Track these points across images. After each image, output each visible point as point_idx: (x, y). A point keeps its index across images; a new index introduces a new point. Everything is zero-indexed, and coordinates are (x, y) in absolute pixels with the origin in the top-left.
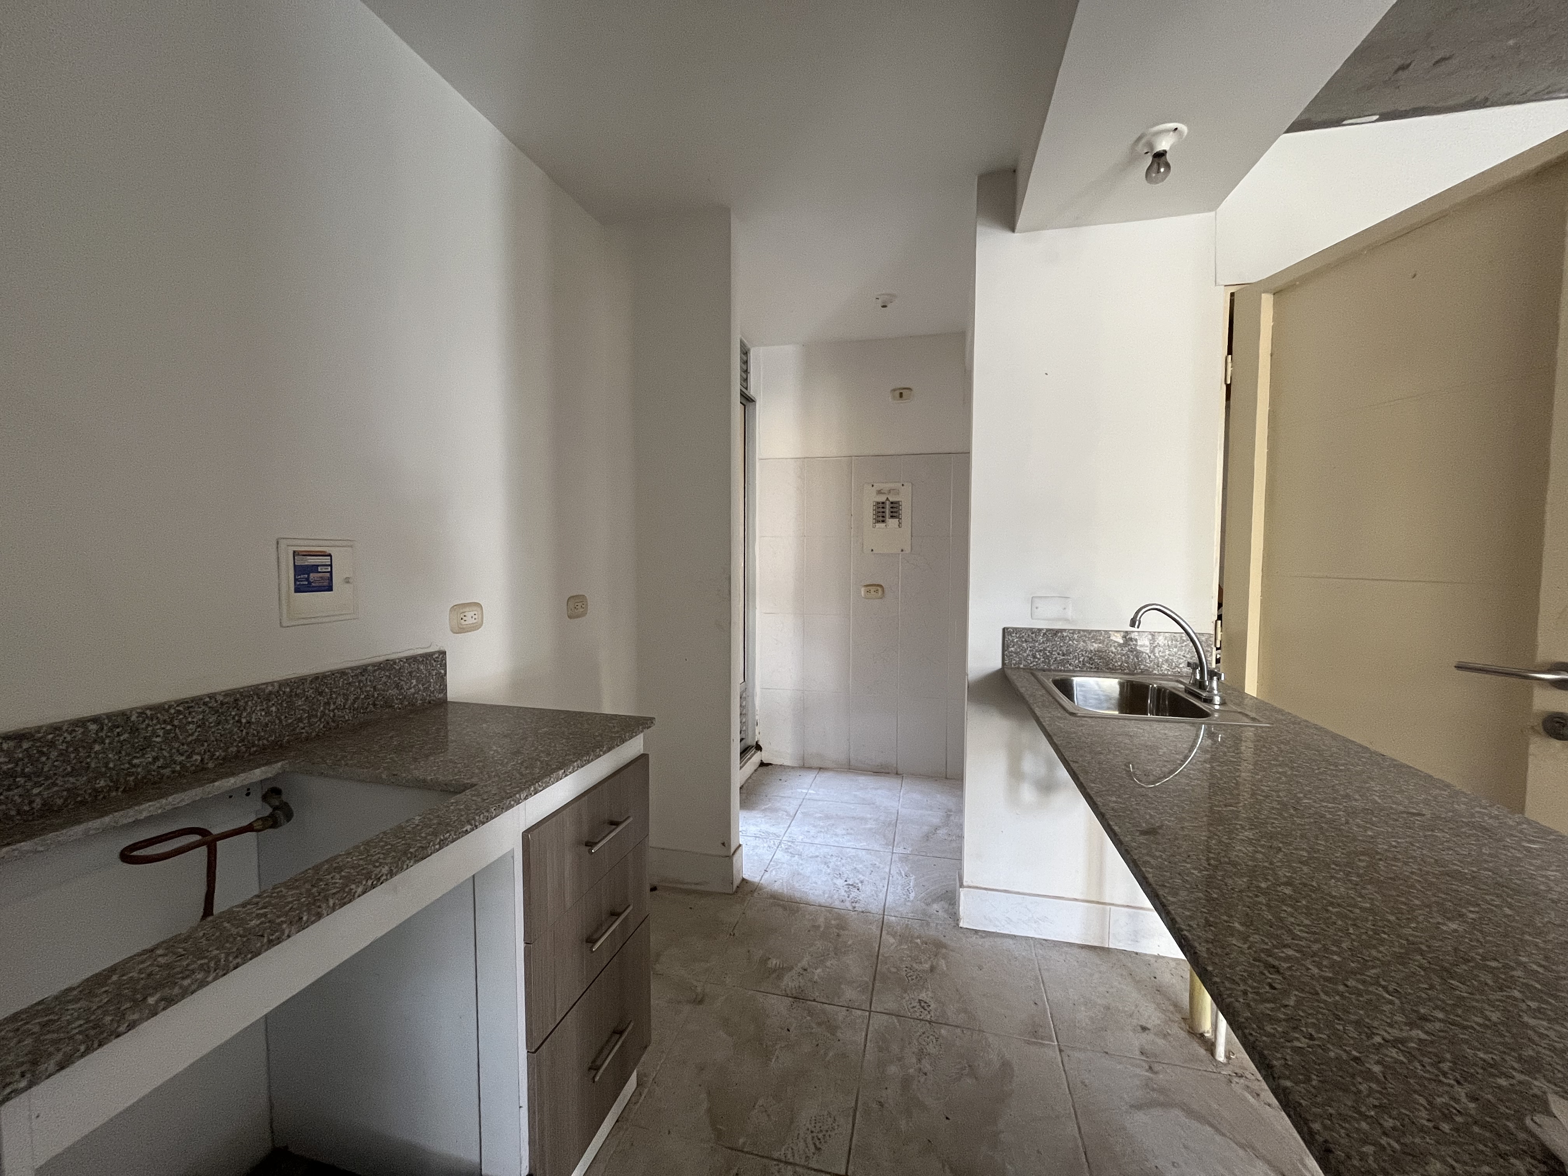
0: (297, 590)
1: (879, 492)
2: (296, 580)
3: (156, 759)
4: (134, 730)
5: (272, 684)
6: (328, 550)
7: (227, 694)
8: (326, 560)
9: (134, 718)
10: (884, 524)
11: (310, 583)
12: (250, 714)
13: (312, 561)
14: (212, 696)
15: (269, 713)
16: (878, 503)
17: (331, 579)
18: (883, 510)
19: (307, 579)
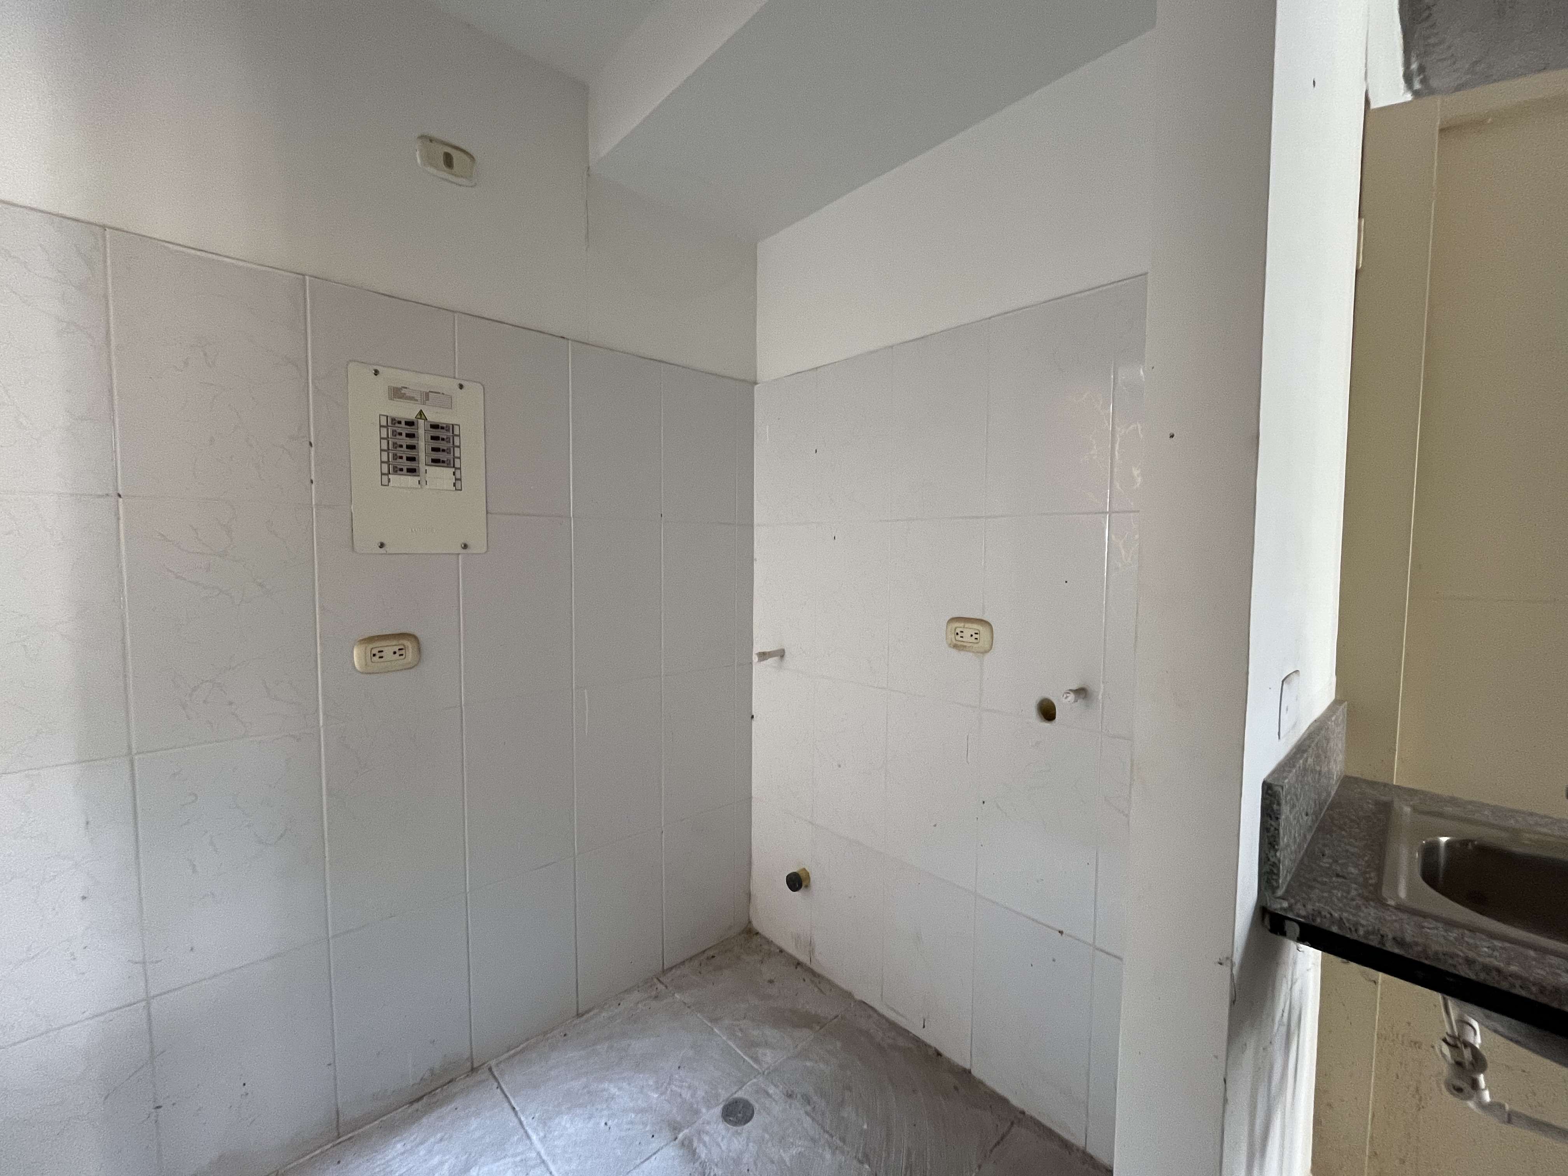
1: (397, 393)
10: (416, 479)
16: (396, 422)
18: (410, 442)
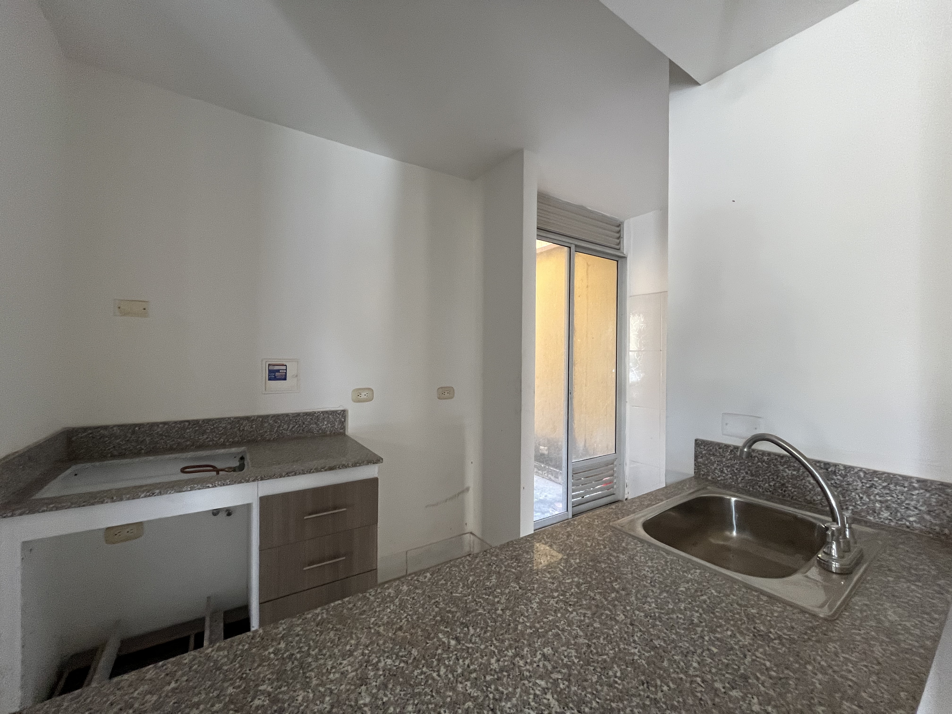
0: (270, 379)
2: (269, 376)
3: (207, 438)
4: (200, 426)
5: (254, 416)
6: (285, 363)
7: (235, 418)
8: (284, 368)
9: (200, 422)
11: (275, 377)
12: (244, 427)
13: (276, 368)
14: (229, 418)
15: (252, 427)
17: (286, 375)
19: (275, 375)
